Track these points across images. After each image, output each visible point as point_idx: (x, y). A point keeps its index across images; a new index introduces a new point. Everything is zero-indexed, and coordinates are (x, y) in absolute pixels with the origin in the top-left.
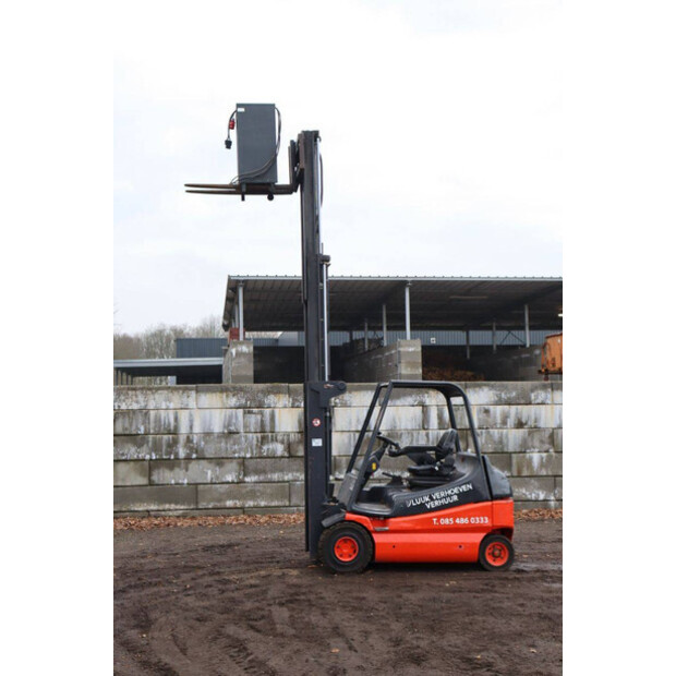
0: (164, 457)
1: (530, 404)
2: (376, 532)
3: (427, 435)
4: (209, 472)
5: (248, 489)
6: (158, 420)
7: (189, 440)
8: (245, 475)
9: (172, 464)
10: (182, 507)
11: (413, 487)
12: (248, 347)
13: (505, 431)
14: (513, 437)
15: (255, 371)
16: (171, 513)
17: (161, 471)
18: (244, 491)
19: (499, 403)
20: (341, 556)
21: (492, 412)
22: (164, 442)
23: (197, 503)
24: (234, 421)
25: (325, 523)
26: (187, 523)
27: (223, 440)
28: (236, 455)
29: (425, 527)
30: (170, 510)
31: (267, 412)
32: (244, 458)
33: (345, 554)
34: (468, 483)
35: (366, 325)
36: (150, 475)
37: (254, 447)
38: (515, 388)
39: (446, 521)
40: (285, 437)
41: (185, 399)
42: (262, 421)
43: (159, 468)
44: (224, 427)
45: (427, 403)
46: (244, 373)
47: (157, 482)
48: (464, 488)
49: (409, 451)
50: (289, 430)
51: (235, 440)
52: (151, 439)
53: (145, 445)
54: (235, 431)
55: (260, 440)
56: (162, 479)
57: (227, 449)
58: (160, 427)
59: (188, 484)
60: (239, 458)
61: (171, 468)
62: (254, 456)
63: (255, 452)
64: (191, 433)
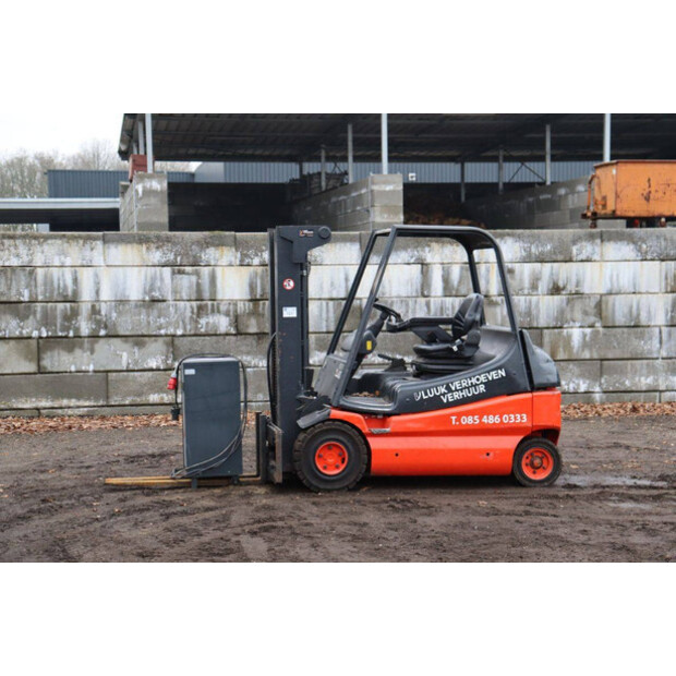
0: (60, 334)
1: (571, 261)
2: (372, 435)
3: (428, 305)
4: (125, 355)
6: (48, 281)
7: (95, 311)
8: (174, 360)
9: (71, 343)
11: (421, 373)
12: (160, 183)
13: (534, 299)
14: (546, 307)
15: (170, 217)
16: (70, 412)
17: (56, 353)
19: (528, 259)
20: (325, 468)
21: (517, 272)
22: (58, 312)
23: (108, 398)
24: (158, 284)
25: (303, 422)
26: (96, 424)
27: (144, 311)
28: (163, 332)
29: (442, 428)
30: (69, 407)
31: (205, 271)
32: (174, 336)
33: (330, 464)
34: (500, 368)
35: (323, 154)
36: (39, 360)
37: (187, 321)
38: (551, 239)
39: (468, 421)
40: (231, 307)
41: (87, 253)
42: (198, 285)
43: (51, 349)
44: (145, 293)
45: (428, 260)
46: (155, 219)
47: (49, 369)
48: (493, 375)
49: (415, 324)
50: (237, 297)
51: (160, 311)
52: (39, 309)
53: (31, 317)
54: (160, 298)
55: (195, 311)
56: (56, 364)
57: (149, 323)
58: (52, 292)
59: (95, 372)
60: (166, 335)
61: (70, 349)
62: (188, 333)
63: (188, 327)
64: (98, 301)
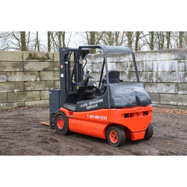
0: (149, 81)
2: (69, 118)
4: (164, 88)
5: (179, 97)
6: (146, 66)
8: (178, 91)
9: (151, 84)
10: (155, 103)
17: (148, 87)
18: (177, 98)
20: (60, 126)
23: (160, 101)
24: (173, 66)
27: (169, 74)
28: (174, 81)
32: (178, 83)
37: (182, 78)
41: (156, 57)
42: (185, 66)
43: (147, 85)
44: (170, 69)
48: (100, 101)
51: (174, 74)
52: (144, 74)
53: (142, 76)
54: (174, 70)
55: (184, 75)
57: (171, 78)
58: (147, 69)
59: (157, 93)
60: (176, 83)
61: (151, 86)
62: (182, 82)
63: (182, 80)
64: (158, 71)
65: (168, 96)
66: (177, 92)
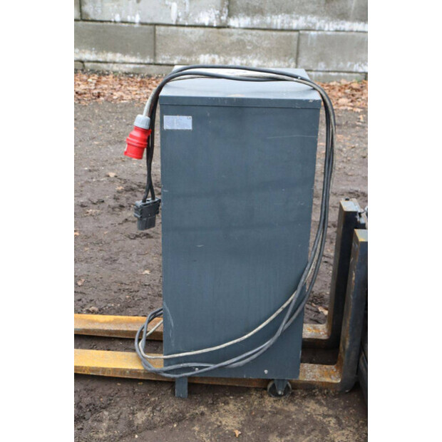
4: (174, 6)
5: (234, 38)
8: (230, 15)
10: (133, 60)
16: (115, 68)
18: (227, 41)
23: (155, 55)
30: (114, 63)
47: (92, 17)
56: (99, 11)
59: (142, 24)
65: (191, 33)
66: (227, 22)
